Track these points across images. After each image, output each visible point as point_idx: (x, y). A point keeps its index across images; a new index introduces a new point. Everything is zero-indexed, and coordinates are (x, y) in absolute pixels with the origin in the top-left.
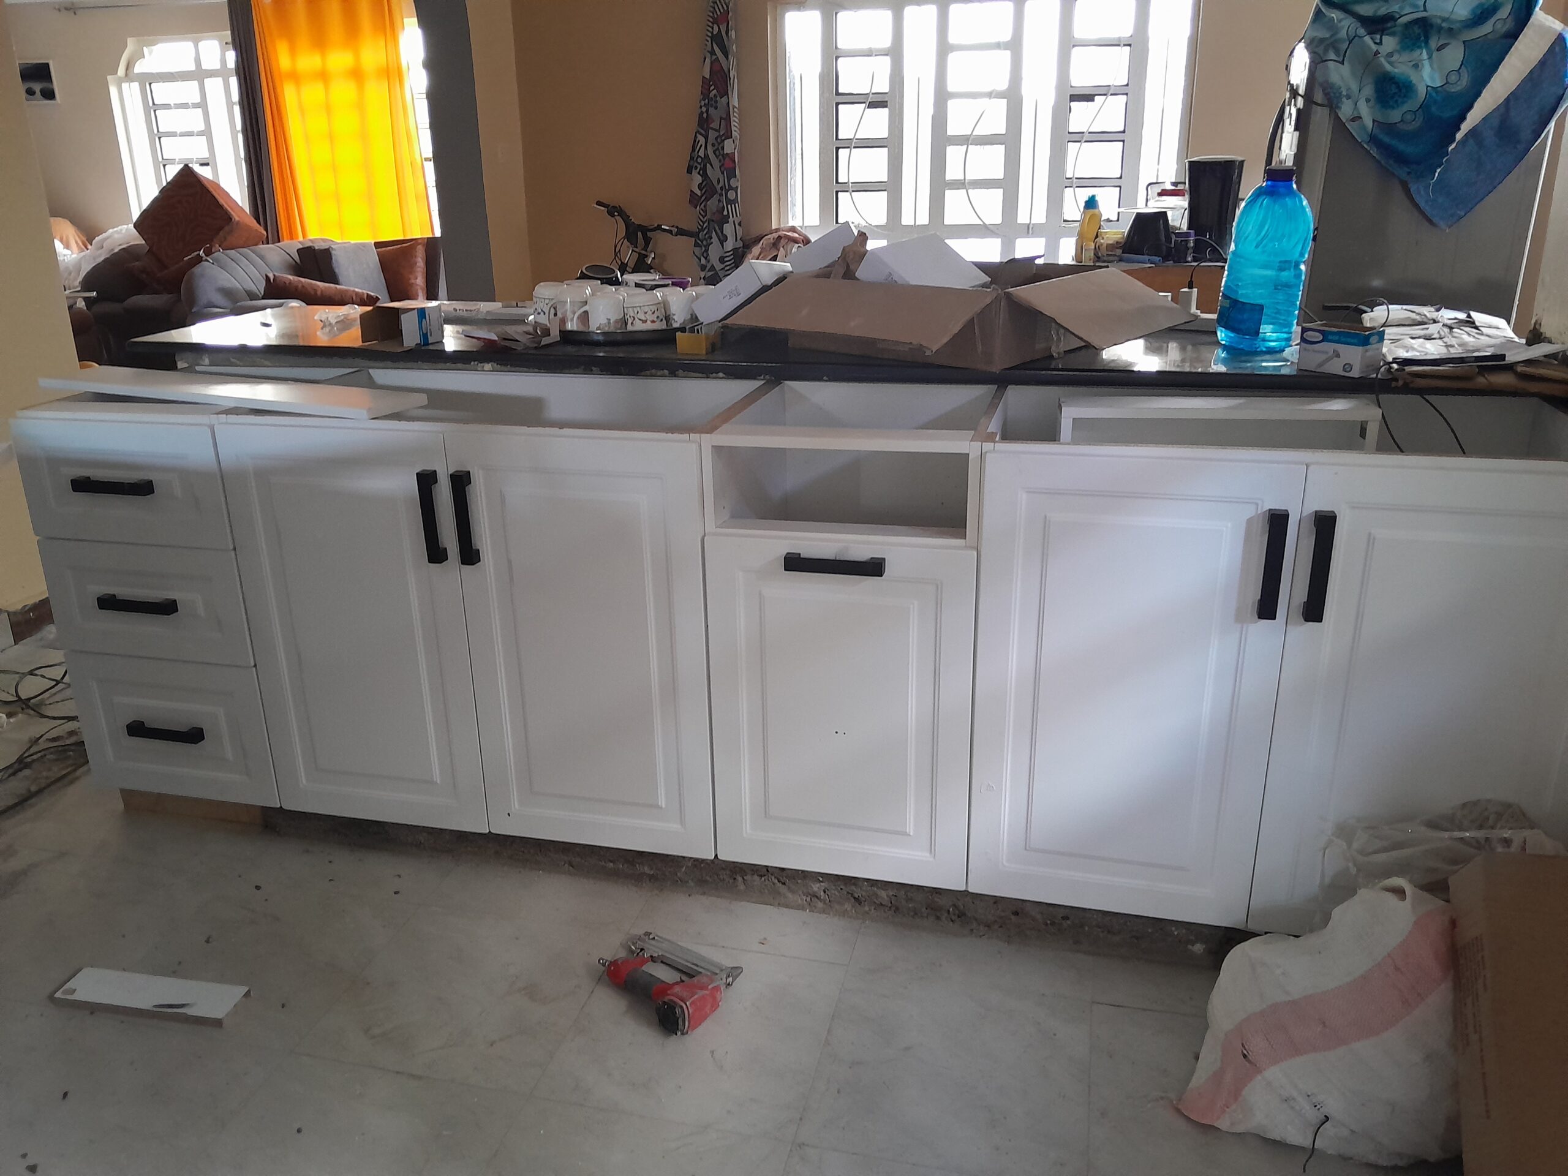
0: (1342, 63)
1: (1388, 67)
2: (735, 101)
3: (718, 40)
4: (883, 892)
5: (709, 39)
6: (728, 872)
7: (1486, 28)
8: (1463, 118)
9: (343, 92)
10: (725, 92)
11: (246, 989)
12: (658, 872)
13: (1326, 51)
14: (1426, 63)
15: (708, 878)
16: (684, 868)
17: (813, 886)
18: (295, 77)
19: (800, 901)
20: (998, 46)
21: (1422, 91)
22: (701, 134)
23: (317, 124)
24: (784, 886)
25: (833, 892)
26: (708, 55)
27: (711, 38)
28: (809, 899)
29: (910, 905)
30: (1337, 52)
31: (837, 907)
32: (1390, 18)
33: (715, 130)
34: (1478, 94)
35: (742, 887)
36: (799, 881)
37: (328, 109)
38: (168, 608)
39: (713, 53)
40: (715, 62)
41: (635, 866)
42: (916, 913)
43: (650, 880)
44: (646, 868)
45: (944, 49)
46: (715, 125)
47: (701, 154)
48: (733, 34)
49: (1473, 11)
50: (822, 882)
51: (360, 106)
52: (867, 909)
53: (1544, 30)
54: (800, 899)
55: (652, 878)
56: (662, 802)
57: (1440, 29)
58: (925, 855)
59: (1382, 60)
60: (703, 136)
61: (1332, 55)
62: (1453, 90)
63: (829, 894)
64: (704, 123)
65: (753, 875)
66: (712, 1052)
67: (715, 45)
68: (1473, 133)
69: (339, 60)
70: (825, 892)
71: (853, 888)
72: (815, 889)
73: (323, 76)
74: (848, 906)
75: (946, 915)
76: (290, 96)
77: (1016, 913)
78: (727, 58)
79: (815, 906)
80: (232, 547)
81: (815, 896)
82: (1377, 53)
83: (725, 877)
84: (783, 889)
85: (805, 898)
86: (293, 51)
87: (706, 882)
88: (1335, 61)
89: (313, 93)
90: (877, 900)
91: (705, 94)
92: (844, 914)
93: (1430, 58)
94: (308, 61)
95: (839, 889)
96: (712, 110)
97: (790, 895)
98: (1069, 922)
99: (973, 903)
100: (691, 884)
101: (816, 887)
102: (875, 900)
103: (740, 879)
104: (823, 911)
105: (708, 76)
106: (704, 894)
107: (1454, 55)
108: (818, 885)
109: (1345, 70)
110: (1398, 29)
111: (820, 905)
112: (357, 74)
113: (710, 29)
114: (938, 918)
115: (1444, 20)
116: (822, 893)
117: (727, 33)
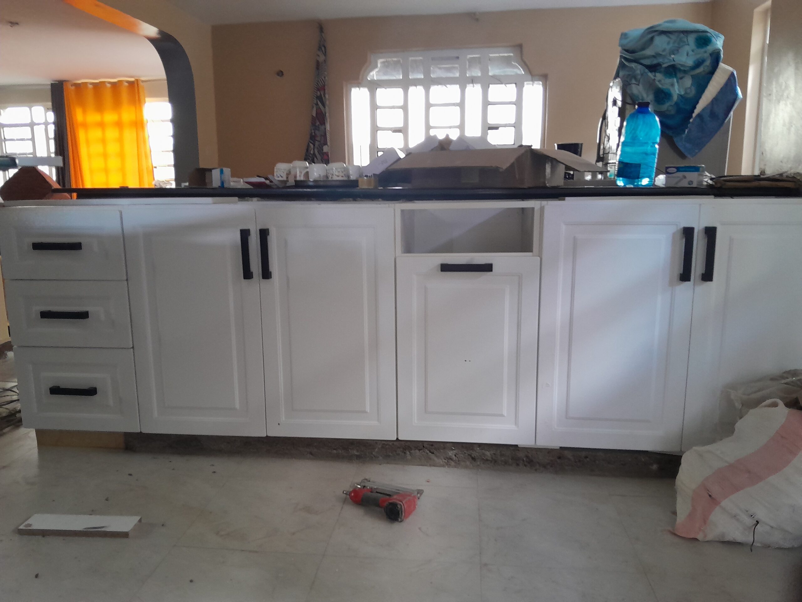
0: (639, 85)
1: (660, 86)
2: (328, 127)
3: (320, 99)
4: (488, 452)
5: (315, 98)
6: (401, 449)
7: (700, 70)
8: (695, 108)
9: (112, 134)
10: (323, 123)
11: (138, 518)
12: (362, 453)
13: (631, 80)
14: (676, 84)
15: (390, 454)
16: (377, 449)
17: (449, 453)
18: (85, 125)
19: (441, 462)
20: (454, 105)
21: (675, 98)
22: (311, 143)
23: (97, 148)
24: (433, 454)
25: (460, 455)
26: (315, 106)
27: (316, 98)
28: (446, 461)
29: (503, 459)
30: (636, 79)
31: (462, 463)
32: (659, 65)
33: (319, 141)
34: (700, 97)
35: (409, 457)
36: (441, 451)
37: (104, 141)
38: (84, 315)
39: (317, 104)
40: (318, 110)
41: (349, 451)
42: (506, 463)
43: (357, 458)
44: (355, 451)
45: (428, 106)
46: (318, 139)
47: (312, 152)
48: (327, 96)
49: (694, 62)
50: (454, 450)
51: (120, 140)
52: (479, 463)
53: (725, 70)
54: (441, 461)
55: (358, 457)
56: (368, 409)
57: (680, 70)
58: (513, 427)
59: (657, 83)
60: (312, 144)
61: (633, 81)
62: (689, 96)
63: (458, 457)
64: (313, 138)
65: (416, 449)
66: (420, 529)
67: (319, 102)
68: (699, 115)
69: (110, 117)
70: (455, 456)
71: (471, 451)
72: (450, 454)
73: (102, 125)
74: (468, 463)
75: (522, 462)
76: (81, 135)
77: (559, 458)
78: (324, 107)
79: (450, 465)
80: (125, 278)
81: (451, 459)
82: (654, 79)
83: (400, 452)
84: (432, 456)
85: (444, 460)
86: (84, 112)
87: (389, 456)
88: (635, 84)
89: (95, 134)
90: (485, 457)
91: (313, 124)
92: (466, 467)
93: (678, 82)
94: (93, 117)
95: (463, 453)
96: (317, 132)
97: (436, 459)
98: (588, 459)
99: (537, 454)
100: (381, 458)
101: (451, 453)
102: (483, 458)
103: (408, 453)
104: (455, 467)
105: (314, 115)
106: (388, 463)
107: (688, 82)
108: (452, 452)
109: (640, 87)
110: (662, 70)
111: (453, 463)
112: (119, 125)
113: (316, 93)
114: (518, 465)
115: (682, 65)
116: (454, 456)
117: (324, 96)
